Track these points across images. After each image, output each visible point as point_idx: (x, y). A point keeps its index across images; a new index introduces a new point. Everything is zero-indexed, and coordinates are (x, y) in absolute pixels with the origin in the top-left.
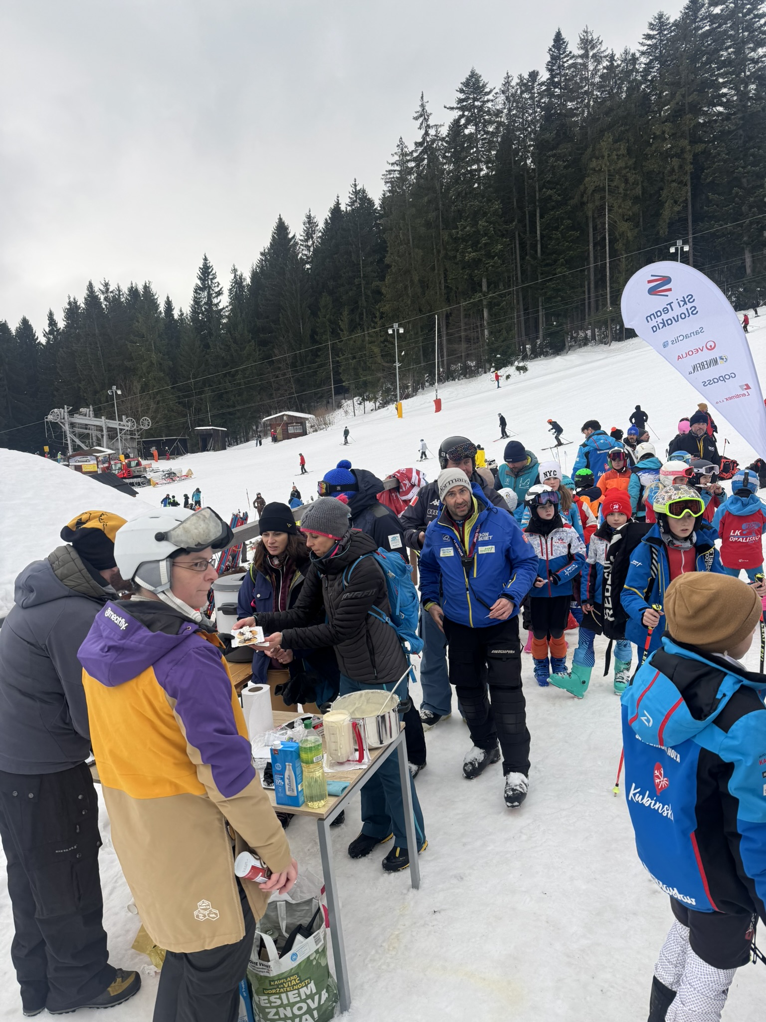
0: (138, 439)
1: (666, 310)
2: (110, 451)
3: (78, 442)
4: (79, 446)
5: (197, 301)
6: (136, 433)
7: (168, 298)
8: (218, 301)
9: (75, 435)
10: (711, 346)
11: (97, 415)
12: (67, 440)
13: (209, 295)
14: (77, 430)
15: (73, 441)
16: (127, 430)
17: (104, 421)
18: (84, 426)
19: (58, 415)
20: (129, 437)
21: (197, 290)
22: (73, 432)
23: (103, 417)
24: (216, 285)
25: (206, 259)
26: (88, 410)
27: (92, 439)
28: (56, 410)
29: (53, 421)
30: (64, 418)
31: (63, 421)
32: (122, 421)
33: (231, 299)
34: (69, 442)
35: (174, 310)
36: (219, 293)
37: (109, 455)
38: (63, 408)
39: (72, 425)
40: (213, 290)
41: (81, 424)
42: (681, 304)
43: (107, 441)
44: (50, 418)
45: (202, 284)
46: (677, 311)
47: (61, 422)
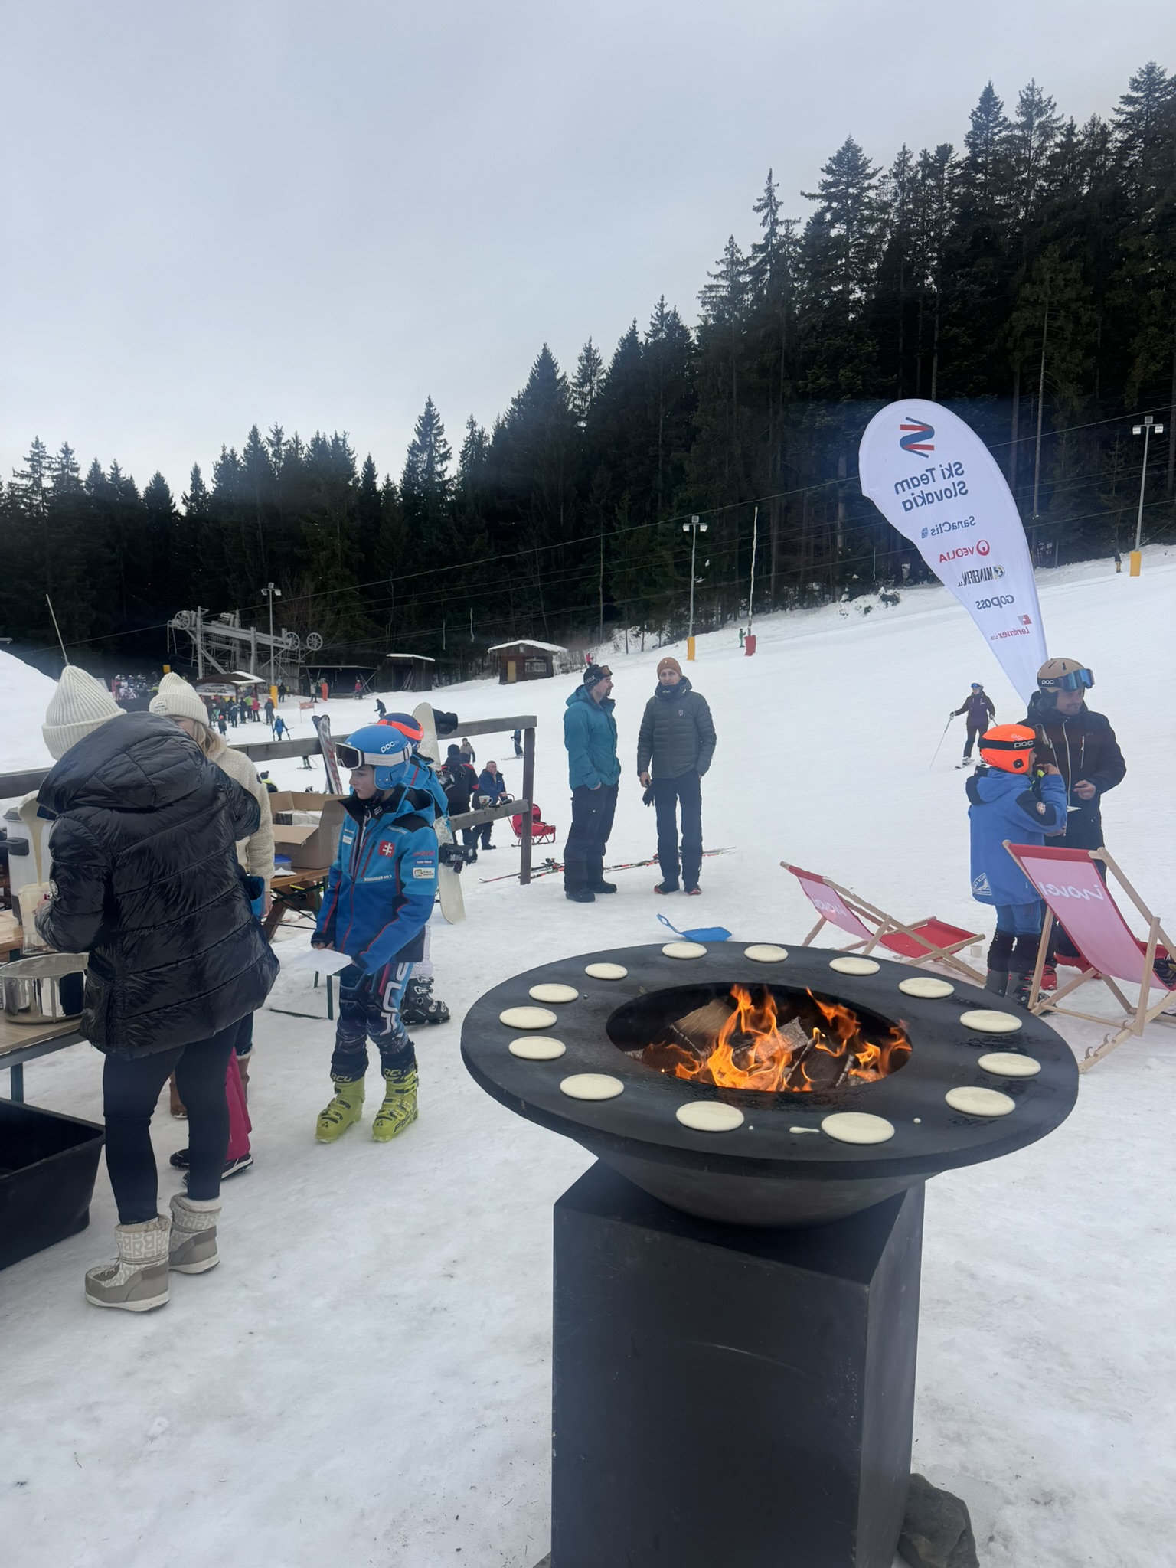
0: (301, 664)
1: (925, 479)
2: (257, 679)
3: (213, 661)
4: (213, 667)
5: (411, 468)
6: (299, 655)
7: (369, 458)
8: (444, 468)
9: (209, 652)
10: (984, 549)
11: (245, 625)
12: (197, 659)
13: (431, 459)
14: (213, 644)
15: (205, 660)
16: (287, 650)
17: (253, 635)
18: (224, 640)
19: (187, 620)
20: (288, 660)
21: (414, 450)
22: (207, 647)
23: (252, 628)
24: (442, 444)
25: (430, 404)
26: (233, 616)
27: (235, 660)
28: (184, 613)
29: (179, 628)
30: (195, 626)
31: (193, 629)
32: (281, 636)
33: (463, 466)
34: (200, 661)
35: (378, 478)
36: (446, 456)
37: (256, 684)
38: (196, 610)
39: (207, 636)
40: (437, 451)
41: (219, 636)
42: (947, 473)
43: (255, 665)
44: (175, 623)
45: (420, 440)
46: (940, 484)
47: (190, 631)
